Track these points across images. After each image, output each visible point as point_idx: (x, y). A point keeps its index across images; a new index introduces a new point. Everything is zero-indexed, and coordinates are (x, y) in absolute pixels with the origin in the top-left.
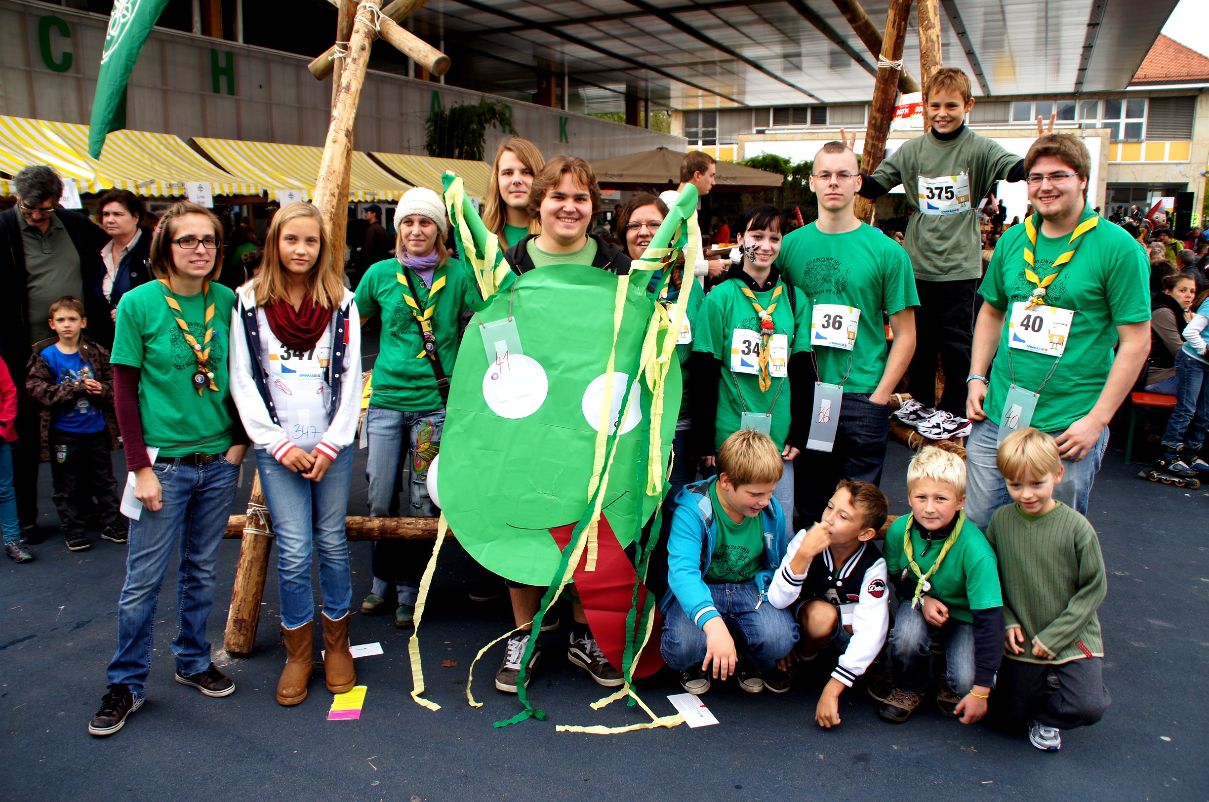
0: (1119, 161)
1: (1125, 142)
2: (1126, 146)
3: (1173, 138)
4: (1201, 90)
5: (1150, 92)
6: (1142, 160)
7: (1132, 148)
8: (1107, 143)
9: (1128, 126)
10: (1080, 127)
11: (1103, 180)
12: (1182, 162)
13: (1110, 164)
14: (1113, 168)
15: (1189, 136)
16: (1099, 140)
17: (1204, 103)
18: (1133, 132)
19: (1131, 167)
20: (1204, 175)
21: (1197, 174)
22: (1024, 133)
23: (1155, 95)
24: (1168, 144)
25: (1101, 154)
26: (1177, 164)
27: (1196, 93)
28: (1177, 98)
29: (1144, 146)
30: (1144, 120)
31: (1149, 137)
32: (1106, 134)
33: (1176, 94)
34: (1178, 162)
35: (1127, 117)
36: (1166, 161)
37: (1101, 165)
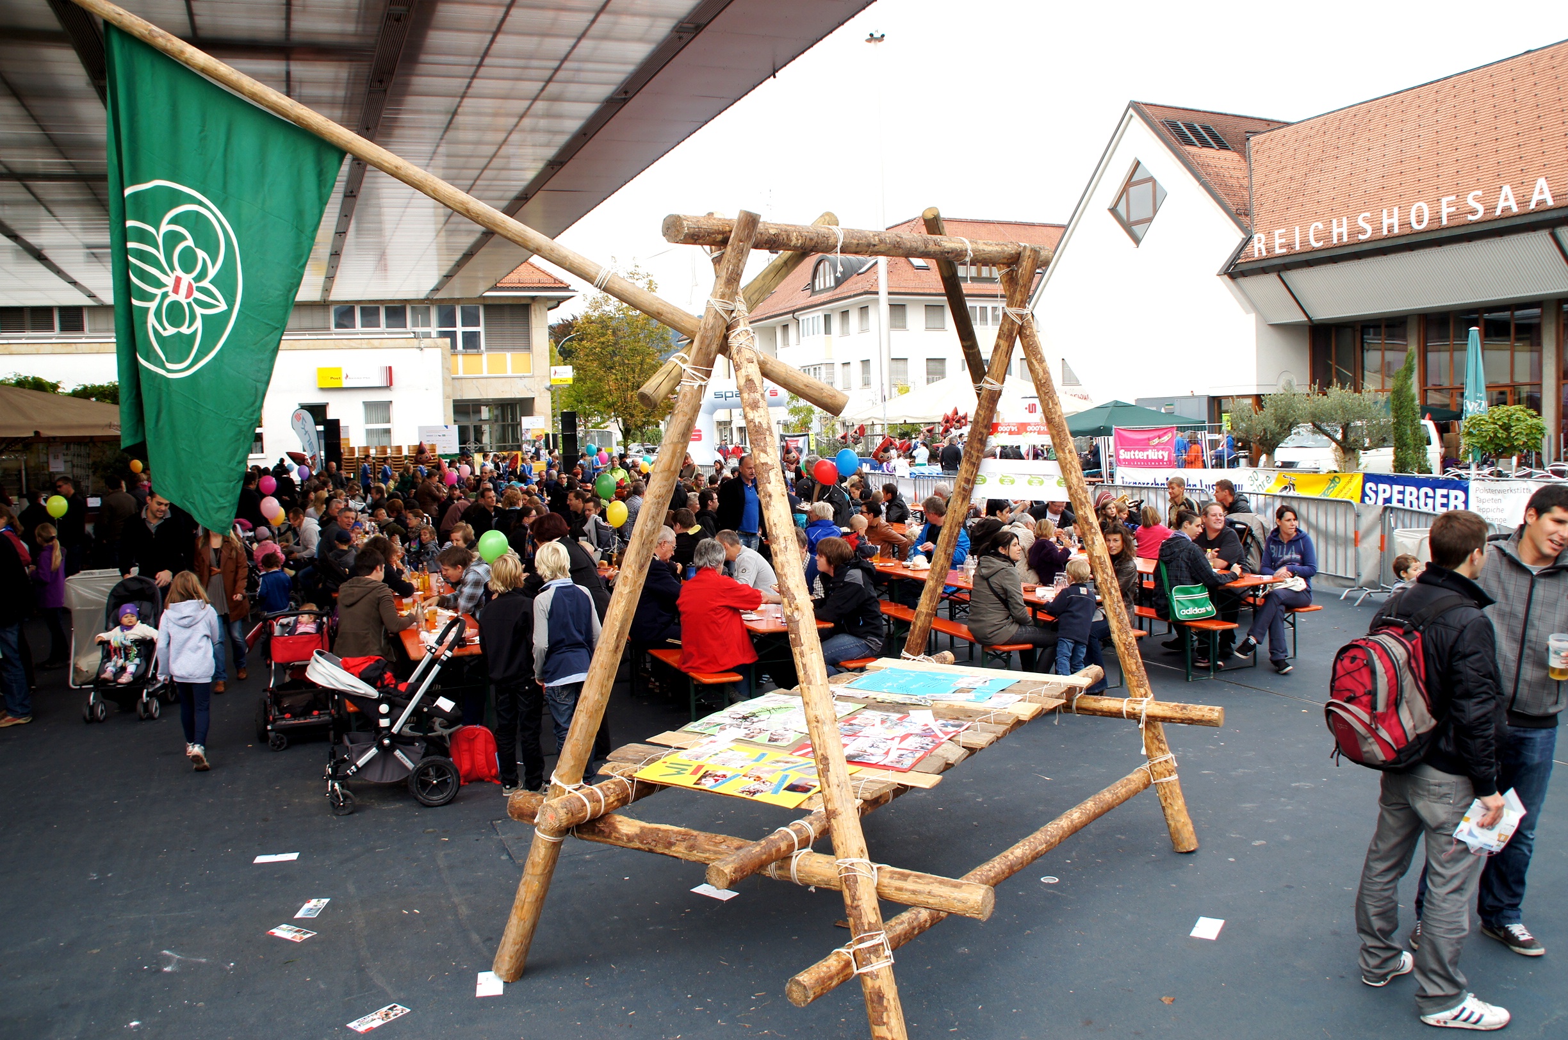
0: (461, 374)
1: (465, 354)
2: (466, 357)
3: (513, 349)
4: (533, 298)
5: (484, 298)
6: (485, 374)
7: (472, 359)
8: (446, 354)
9: (465, 334)
10: (415, 335)
11: (448, 397)
12: (525, 374)
13: (452, 379)
14: (457, 383)
15: (528, 347)
16: (438, 350)
17: (538, 312)
18: (471, 341)
19: (474, 381)
20: (548, 389)
21: (542, 389)
22: (352, 343)
23: (489, 302)
24: (509, 355)
25: (443, 367)
26: (520, 377)
27: (529, 302)
28: (511, 306)
29: (484, 357)
30: (481, 329)
31: (489, 348)
32: (446, 344)
33: (510, 302)
34: (521, 375)
35: (464, 325)
36: (509, 374)
37: (444, 380)
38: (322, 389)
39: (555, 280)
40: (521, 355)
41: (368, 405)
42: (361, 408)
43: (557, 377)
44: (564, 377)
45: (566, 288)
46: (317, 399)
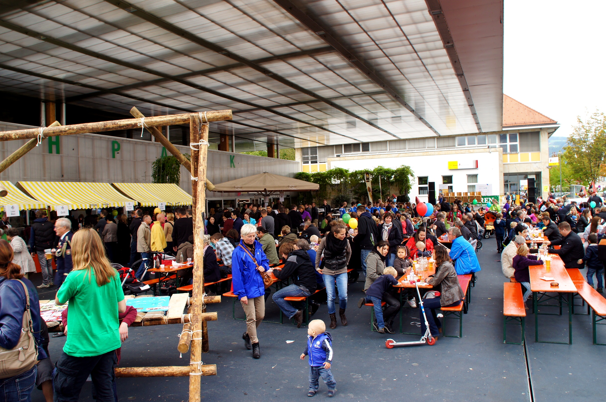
0: (509, 162)
1: (511, 154)
2: (511, 155)
3: (532, 151)
4: (541, 129)
5: (519, 130)
6: (519, 162)
7: (514, 156)
8: (502, 154)
9: (511, 146)
10: (489, 147)
11: (501, 172)
12: (537, 162)
13: (504, 164)
14: (505, 166)
15: (539, 150)
16: (498, 153)
17: (543, 134)
18: (513, 149)
19: (514, 165)
20: (548, 168)
21: (545, 167)
22: (462, 151)
23: (521, 132)
24: (530, 154)
25: (499, 160)
26: (535, 163)
27: (539, 130)
28: (531, 133)
29: (519, 155)
30: (518, 143)
31: (521, 151)
32: (501, 150)
33: (530, 131)
34: (535, 162)
35: (510, 142)
36: (530, 161)
37: (500, 165)
38: (450, 170)
39: (551, 120)
40: (535, 154)
41: (469, 176)
42: (466, 177)
43: (552, 162)
44: (554, 162)
45: (556, 123)
46: (448, 173)
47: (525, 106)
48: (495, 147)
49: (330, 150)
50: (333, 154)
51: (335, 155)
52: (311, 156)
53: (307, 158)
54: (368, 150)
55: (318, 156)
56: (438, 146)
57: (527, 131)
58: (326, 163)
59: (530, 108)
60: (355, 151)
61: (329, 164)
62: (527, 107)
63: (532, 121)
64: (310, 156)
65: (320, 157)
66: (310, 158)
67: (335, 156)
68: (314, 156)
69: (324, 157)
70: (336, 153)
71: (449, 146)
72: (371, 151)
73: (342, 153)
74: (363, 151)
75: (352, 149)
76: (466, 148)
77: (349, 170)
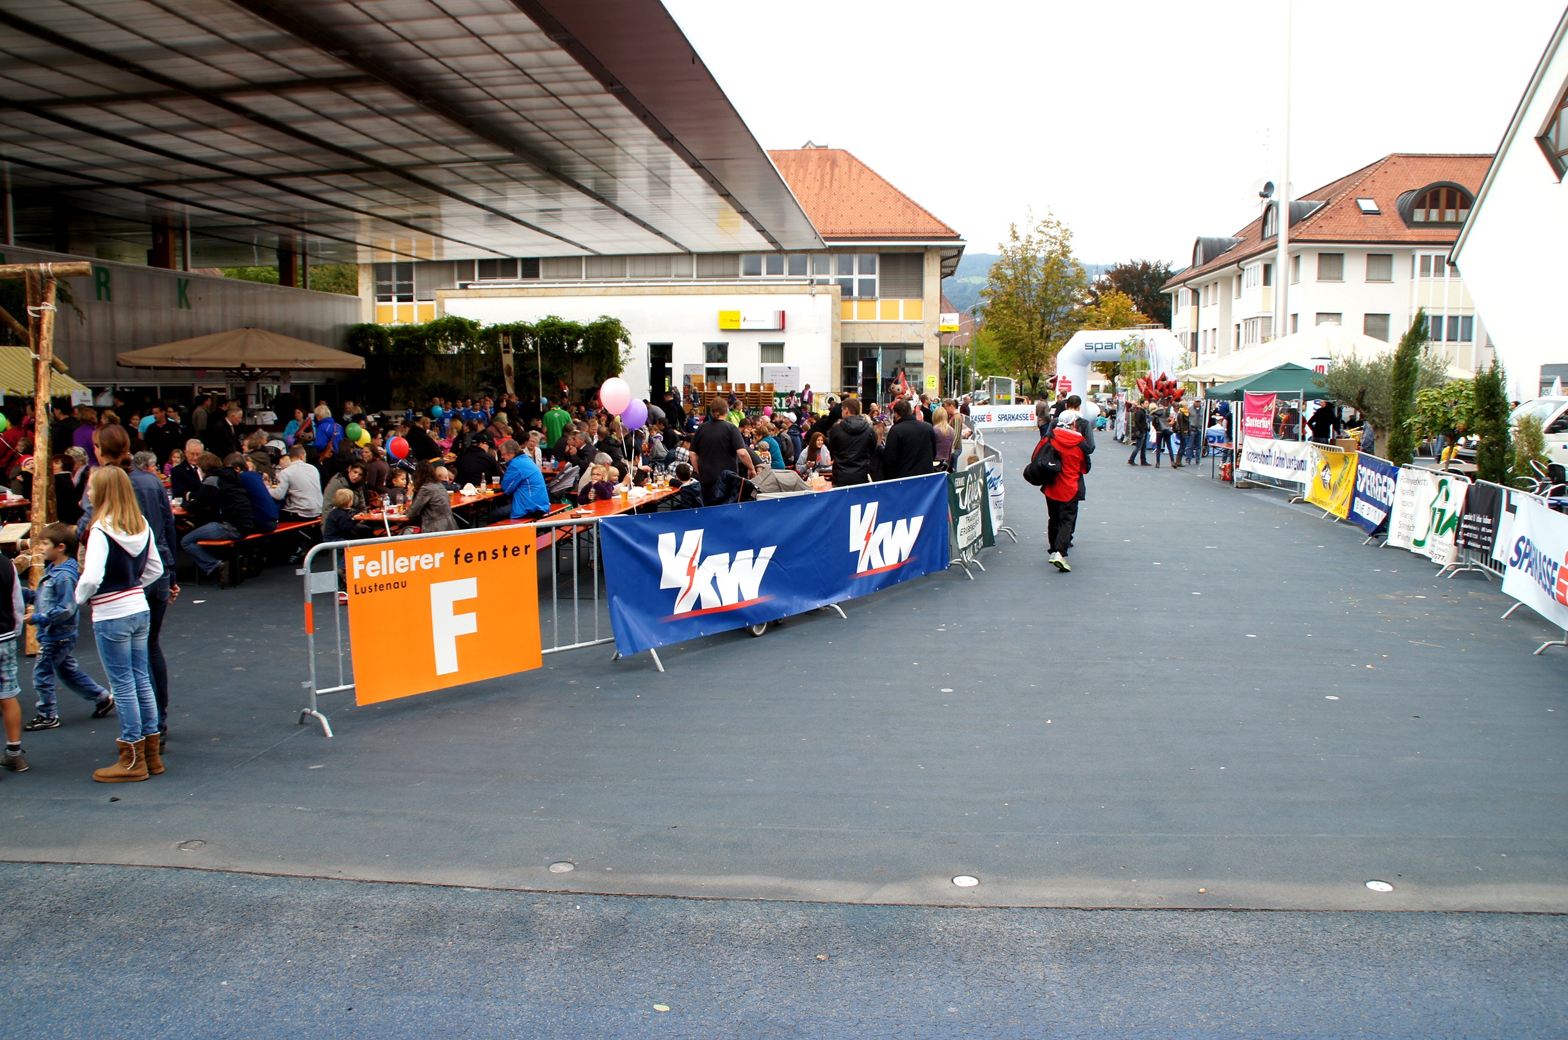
0: (855, 319)
1: (860, 300)
2: (861, 303)
3: (906, 296)
4: (926, 247)
5: (879, 247)
6: (878, 319)
7: (867, 305)
8: (839, 300)
9: (860, 281)
10: (812, 281)
11: (836, 340)
12: (916, 321)
13: (842, 323)
14: (849, 327)
15: (920, 295)
16: (829, 297)
17: (930, 261)
18: (867, 289)
19: (866, 326)
20: (937, 335)
21: (931, 335)
22: (752, 289)
23: (884, 251)
24: (901, 302)
25: (832, 313)
26: (911, 323)
27: (922, 251)
28: (906, 255)
29: (878, 303)
30: (876, 277)
31: (883, 295)
32: (837, 291)
33: (904, 251)
34: (912, 321)
35: (860, 273)
36: (901, 319)
37: (833, 324)
38: (724, 330)
39: (949, 229)
40: (913, 302)
41: (764, 346)
42: (757, 350)
43: (945, 324)
44: (951, 324)
45: (957, 238)
46: (720, 339)
47: (900, 193)
48: (825, 283)
49: (444, 273)
50: (452, 281)
51: (457, 284)
52: (398, 283)
53: (389, 289)
54: (536, 275)
55: (414, 283)
56: (700, 274)
57: (897, 251)
58: (434, 303)
59: (908, 199)
60: (504, 275)
61: (441, 305)
62: (904, 196)
63: (909, 228)
64: (394, 283)
65: (419, 287)
66: (394, 289)
67: (458, 287)
68: (406, 282)
69: (431, 286)
70: (460, 278)
71: (724, 276)
72: (545, 277)
73: (473, 279)
74: (525, 276)
75: (499, 270)
76: (761, 283)
77: (481, 323)
